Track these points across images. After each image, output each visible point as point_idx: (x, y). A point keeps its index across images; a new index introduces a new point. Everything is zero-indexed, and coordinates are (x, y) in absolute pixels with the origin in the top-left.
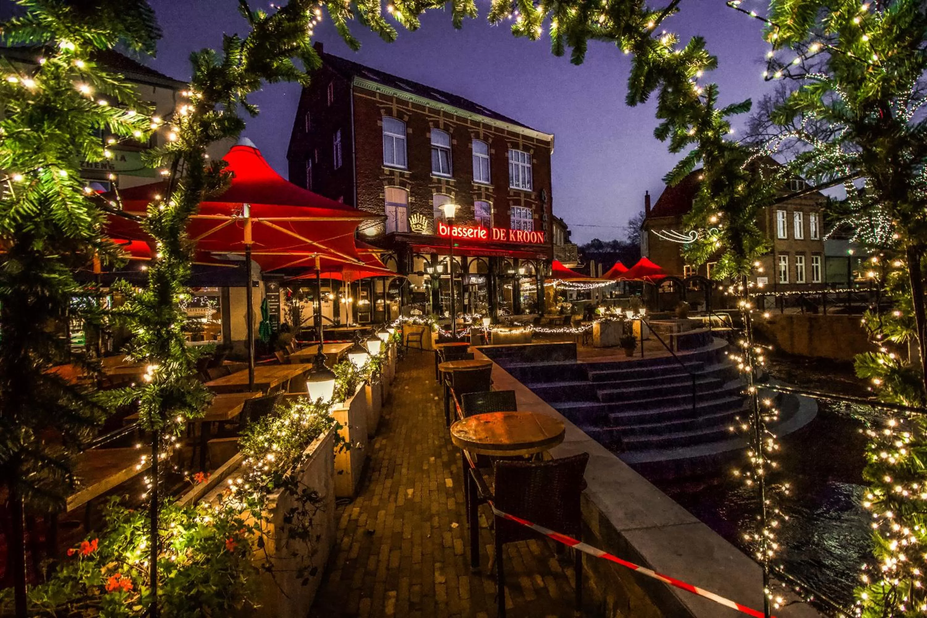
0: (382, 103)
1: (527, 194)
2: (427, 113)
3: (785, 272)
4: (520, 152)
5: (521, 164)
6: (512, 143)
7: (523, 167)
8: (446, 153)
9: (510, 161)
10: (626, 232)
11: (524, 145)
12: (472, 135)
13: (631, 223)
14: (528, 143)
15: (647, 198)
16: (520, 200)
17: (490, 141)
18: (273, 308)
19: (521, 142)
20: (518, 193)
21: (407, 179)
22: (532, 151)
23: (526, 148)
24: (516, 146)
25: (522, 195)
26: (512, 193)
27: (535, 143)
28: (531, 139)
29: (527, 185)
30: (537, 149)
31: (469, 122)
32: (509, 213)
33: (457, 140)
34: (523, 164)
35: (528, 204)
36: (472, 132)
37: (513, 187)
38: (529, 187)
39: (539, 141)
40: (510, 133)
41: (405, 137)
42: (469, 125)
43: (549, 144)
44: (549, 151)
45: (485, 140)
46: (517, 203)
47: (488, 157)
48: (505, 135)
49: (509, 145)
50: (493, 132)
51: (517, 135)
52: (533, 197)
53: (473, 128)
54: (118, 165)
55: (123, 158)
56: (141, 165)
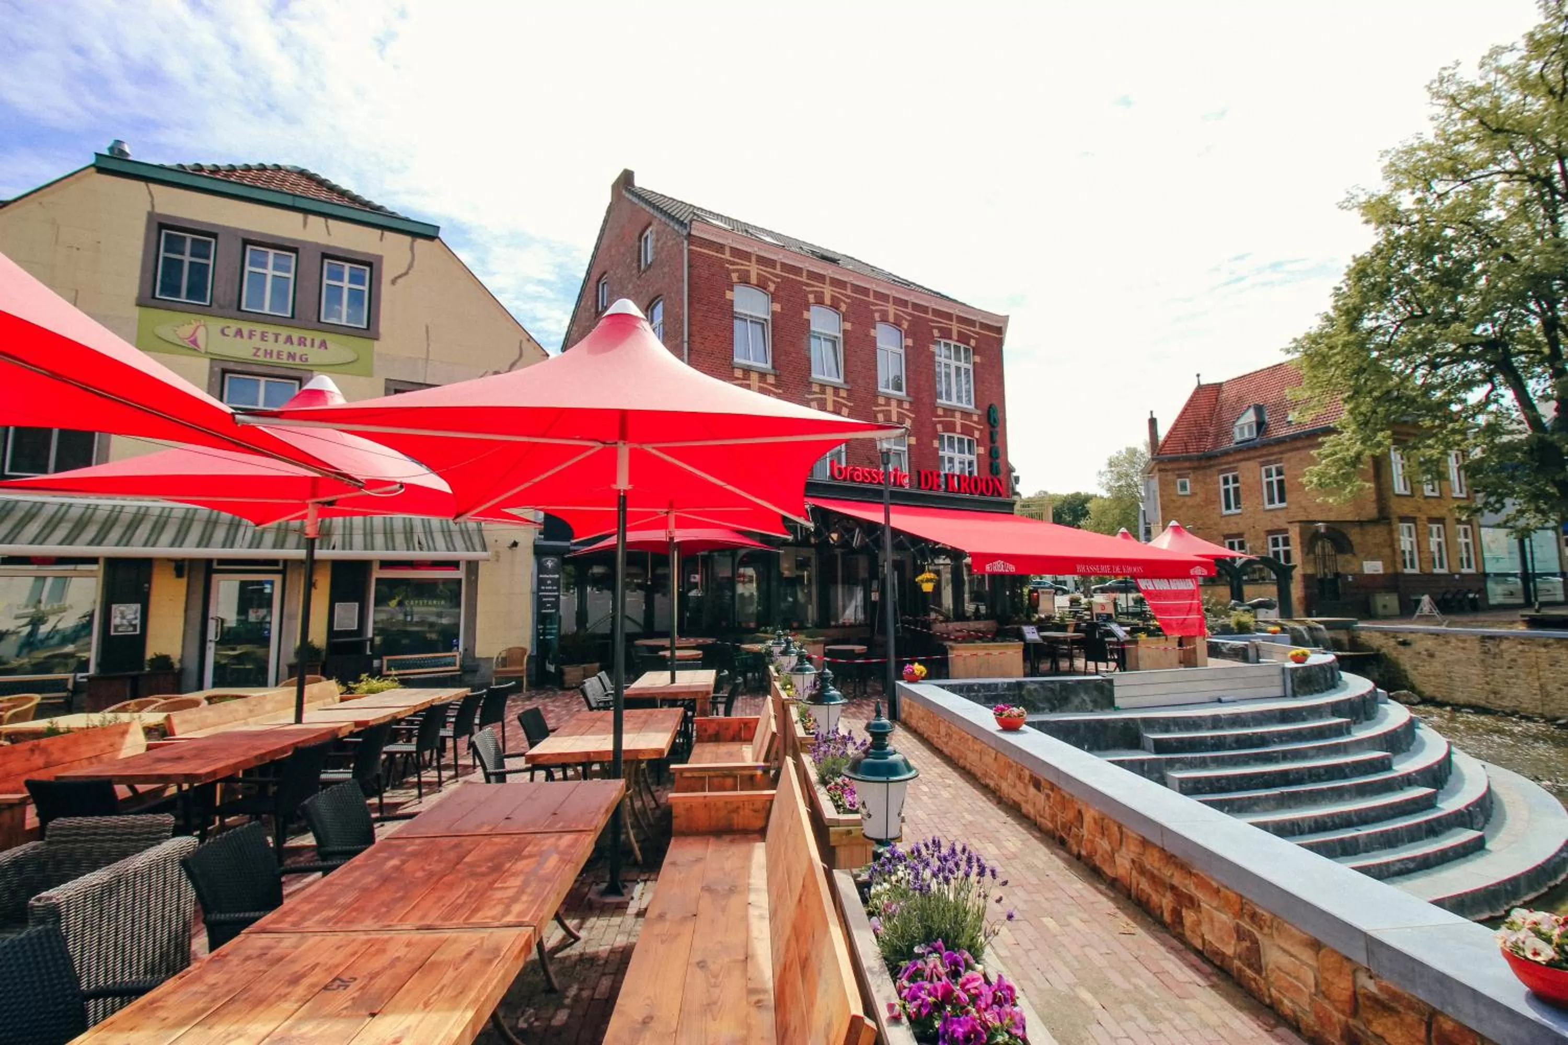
0: (734, 263)
1: (966, 414)
2: (804, 279)
3: (1411, 553)
4: (953, 343)
5: (953, 363)
6: (941, 329)
7: (958, 369)
8: (834, 343)
9: (937, 358)
10: (1104, 480)
11: (959, 333)
12: (877, 316)
13: (1111, 464)
14: (965, 329)
15: (1153, 422)
16: (954, 424)
17: (905, 325)
18: (549, 602)
19: (955, 327)
20: (949, 411)
21: (772, 385)
22: (973, 343)
23: (963, 338)
24: (946, 333)
25: (958, 415)
26: (940, 412)
27: (977, 329)
28: (972, 323)
29: (964, 399)
30: (981, 339)
31: (871, 294)
32: (936, 444)
33: (853, 323)
34: (958, 364)
35: (967, 430)
36: (876, 311)
37: (942, 401)
38: (969, 402)
39: (984, 326)
40: (936, 312)
41: (769, 318)
42: (871, 299)
43: (1000, 331)
44: (1000, 342)
45: (897, 324)
46: (950, 427)
47: (902, 351)
48: (930, 316)
49: (936, 333)
50: (910, 310)
51: (949, 316)
52: (975, 418)
53: (877, 305)
54: (314, 355)
55: (323, 344)
56: (350, 357)
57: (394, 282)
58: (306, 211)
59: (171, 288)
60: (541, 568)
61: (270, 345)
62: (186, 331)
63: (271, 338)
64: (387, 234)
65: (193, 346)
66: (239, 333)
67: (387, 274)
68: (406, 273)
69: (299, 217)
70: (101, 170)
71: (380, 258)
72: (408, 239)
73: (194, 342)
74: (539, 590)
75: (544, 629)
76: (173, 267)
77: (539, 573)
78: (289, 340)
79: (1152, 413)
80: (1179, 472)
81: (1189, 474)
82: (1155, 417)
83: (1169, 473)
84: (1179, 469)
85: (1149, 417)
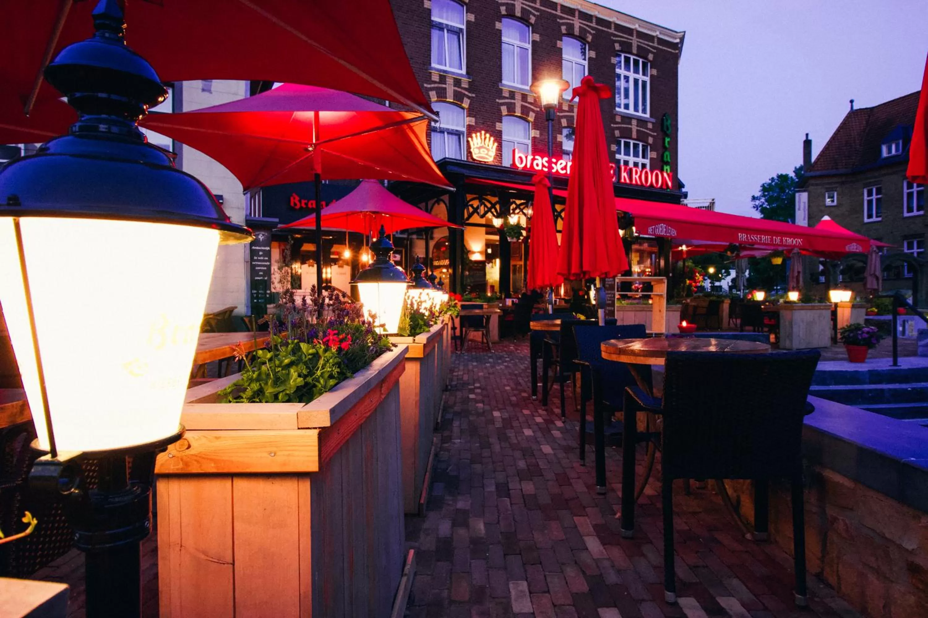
1: (641, 122)
4: (632, 57)
5: (632, 76)
6: (621, 43)
7: (636, 81)
8: (523, 54)
9: (617, 71)
11: (639, 47)
12: (563, 29)
14: (644, 43)
15: (807, 144)
16: (630, 130)
17: (589, 38)
18: (261, 270)
19: (635, 41)
20: (627, 119)
21: (465, 89)
22: (651, 57)
23: (642, 52)
24: (626, 48)
25: (634, 122)
26: (618, 119)
27: (656, 45)
28: (650, 38)
29: (640, 108)
30: (659, 53)
31: (559, 8)
32: (614, 148)
33: (541, 35)
34: (637, 76)
35: (642, 137)
36: (563, 24)
37: (622, 110)
38: (644, 111)
39: (661, 41)
40: (619, 27)
41: (464, 27)
42: (559, 13)
43: (678, 47)
44: (677, 57)
45: (581, 38)
46: (627, 133)
47: (586, 63)
48: (612, 31)
49: (617, 47)
50: (594, 25)
51: (629, 31)
52: (650, 126)
53: (564, 18)
74: (252, 259)
75: (258, 293)
79: (807, 135)
80: (827, 186)
81: (837, 187)
82: (810, 138)
83: (820, 187)
84: (828, 184)
85: (804, 138)
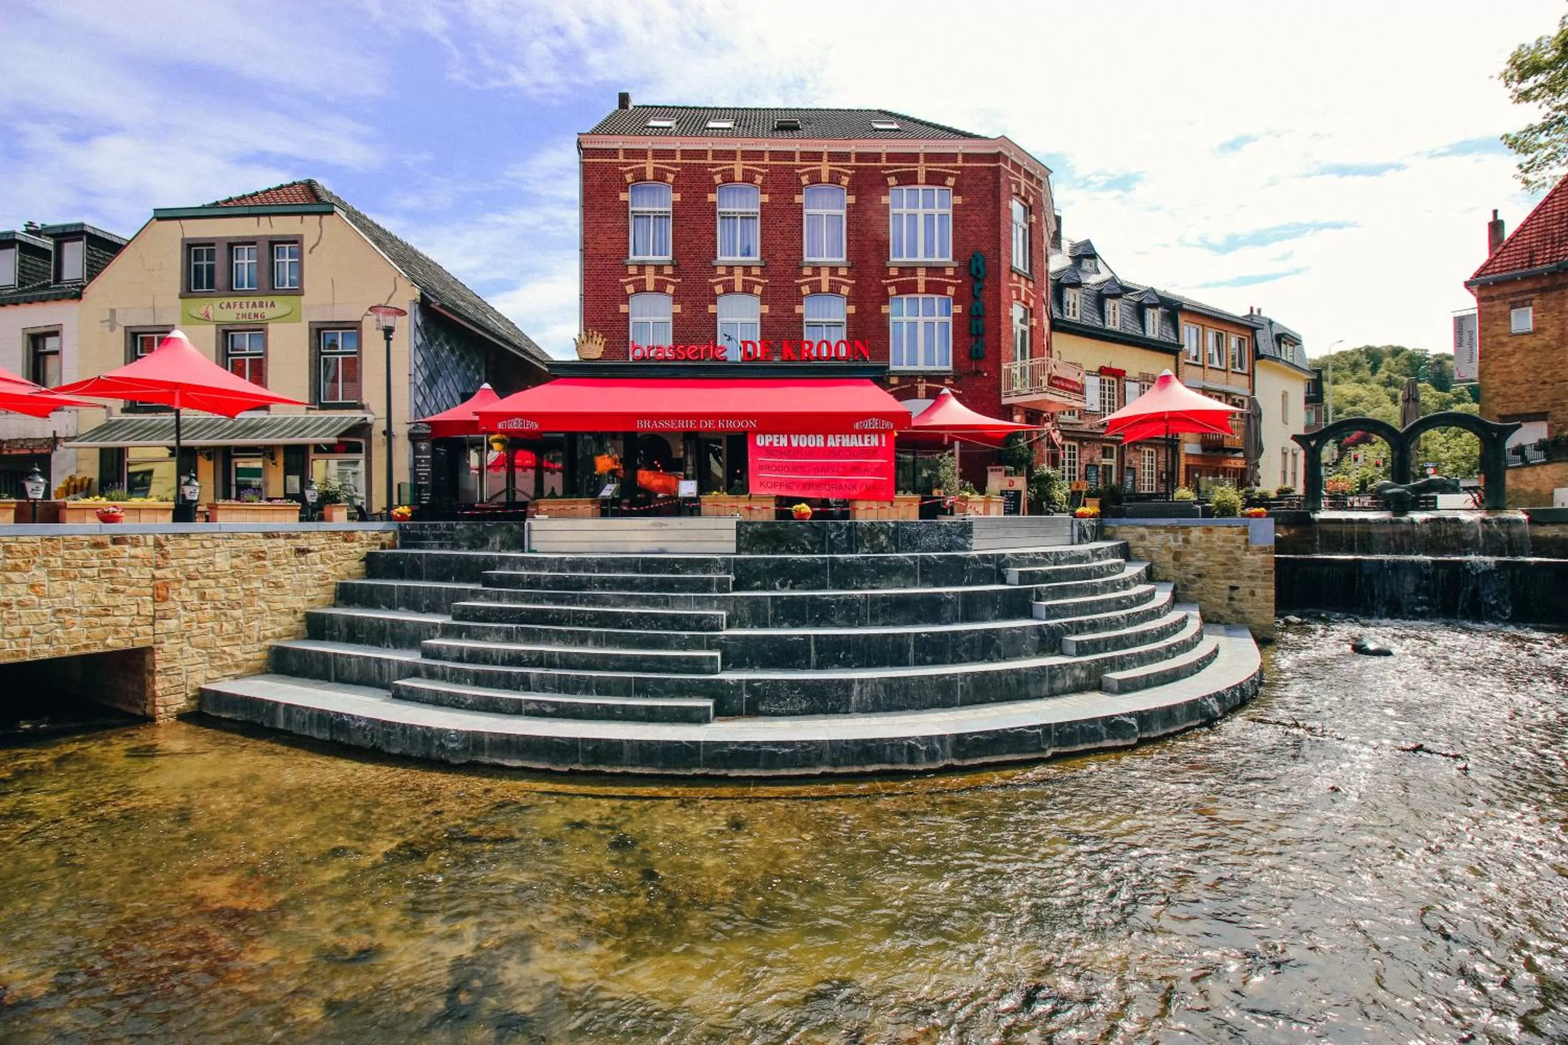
0: (628, 165)
1: (936, 269)
6: (898, 175)
7: (929, 218)
8: (748, 219)
11: (929, 173)
12: (805, 179)
14: (940, 166)
16: (915, 283)
18: (423, 476)
19: (922, 168)
20: (909, 269)
21: (669, 276)
22: (951, 181)
23: (936, 179)
25: (921, 273)
26: (894, 272)
27: (959, 163)
28: (951, 158)
29: (935, 251)
30: (967, 174)
31: (797, 156)
32: (887, 309)
33: (771, 194)
34: (930, 211)
35: (935, 288)
36: (802, 174)
37: (899, 259)
38: (945, 255)
39: (971, 157)
40: (893, 156)
41: (670, 210)
45: (834, 182)
46: (907, 289)
48: (883, 163)
49: (892, 181)
50: (852, 163)
51: (913, 157)
52: (950, 272)
53: (806, 166)
54: (268, 312)
55: (273, 305)
56: (288, 310)
57: (310, 252)
58: (258, 215)
59: (198, 284)
60: (416, 451)
61: (245, 310)
62: (203, 310)
63: (244, 305)
64: (305, 217)
65: (206, 318)
66: (229, 305)
67: (307, 245)
68: (317, 244)
69: (255, 219)
70: (159, 219)
71: (301, 236)
72: (317, 218)
73: (207, 316)
74: (415, 467)
76: (198, 269)
77: (415, 454)
78: (254, 305)
79: (1495, 212)
80: (1512, 299)
81: (1532, 299)
82: (1499, 217)
83: (1497, 302)
84: (1513, 295)
85: (1491, 219)
